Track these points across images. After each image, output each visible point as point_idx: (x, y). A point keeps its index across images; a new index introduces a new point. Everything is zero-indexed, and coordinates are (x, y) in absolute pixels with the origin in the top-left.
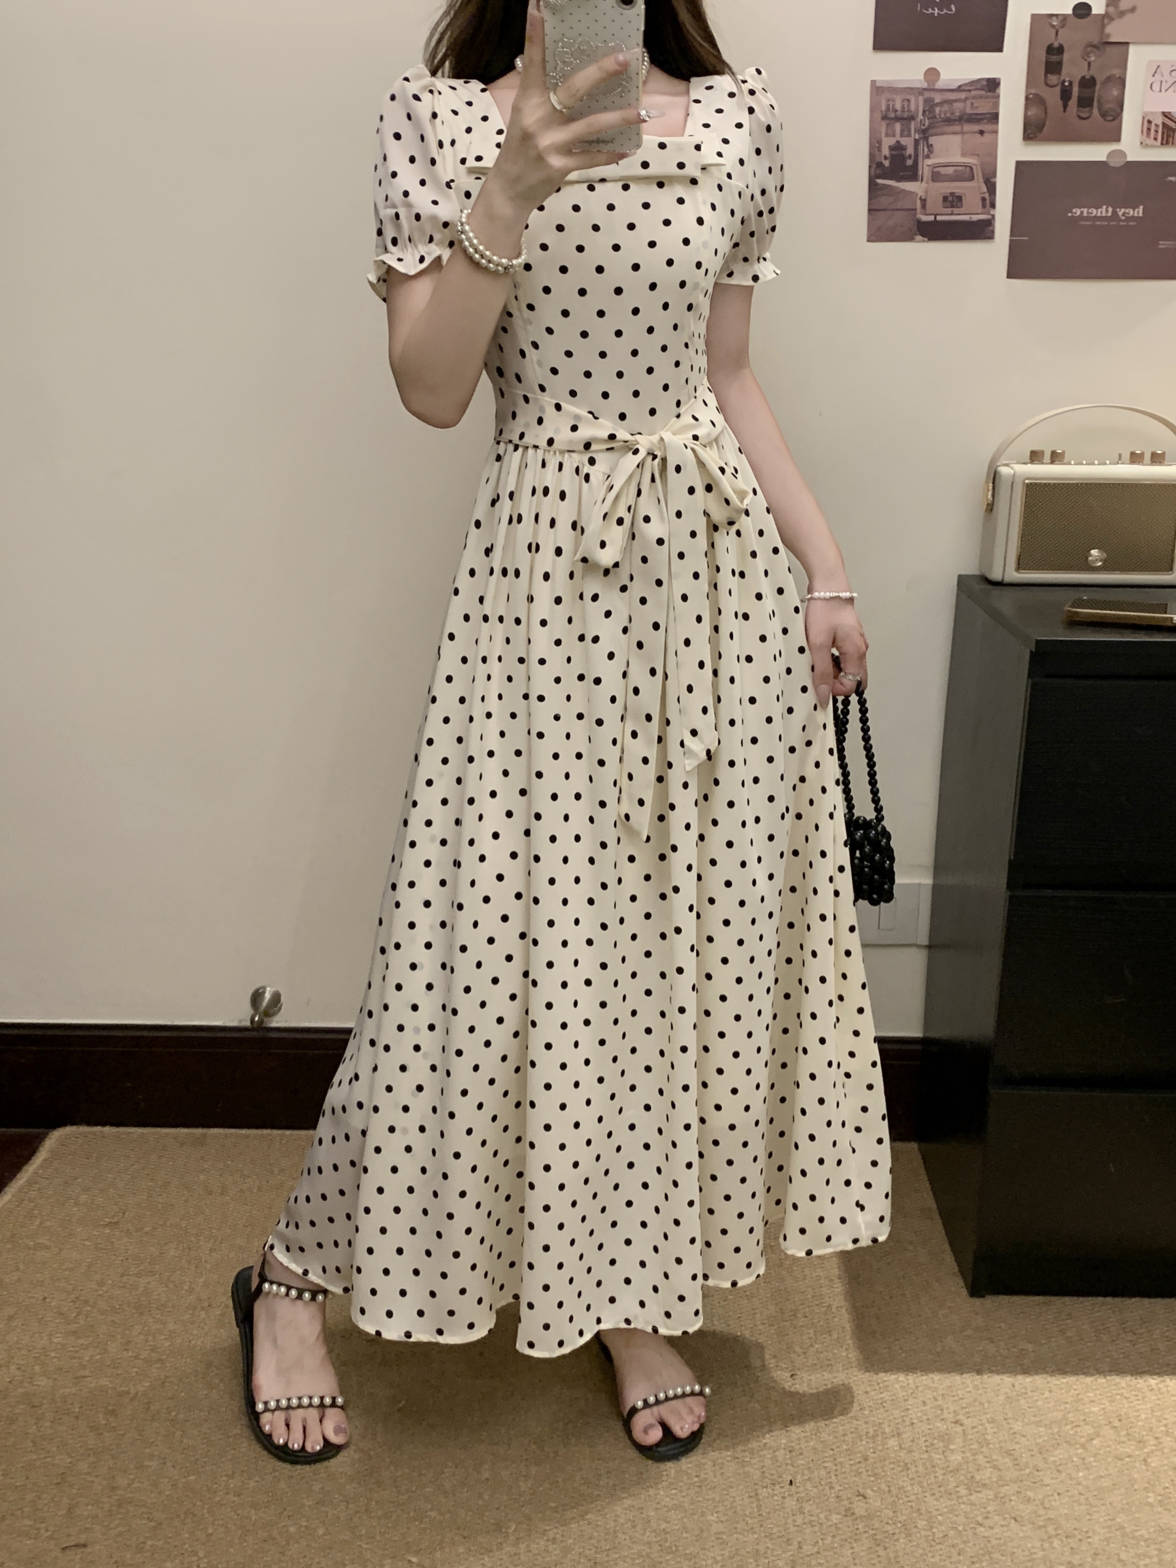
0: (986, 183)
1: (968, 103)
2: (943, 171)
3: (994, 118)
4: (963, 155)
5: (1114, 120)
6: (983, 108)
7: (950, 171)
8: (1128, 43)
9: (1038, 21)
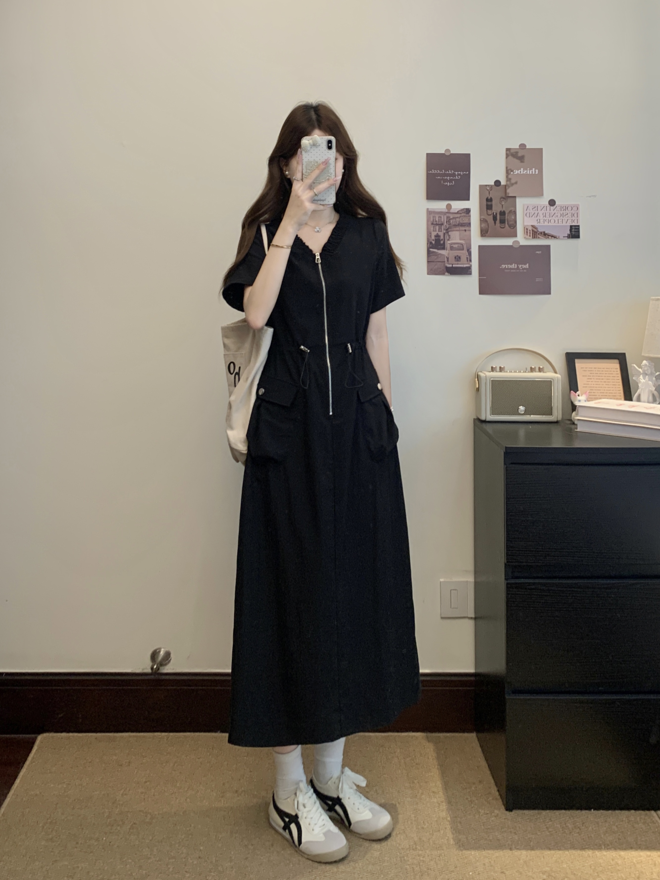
0: (468, 251)
1: (461, 218)
3: (469, 225)
4: (460, 239)
5: (513, 229)
6: (466, 221)
7: (456, 246)
8: (515, 197)
9: (482, 187)
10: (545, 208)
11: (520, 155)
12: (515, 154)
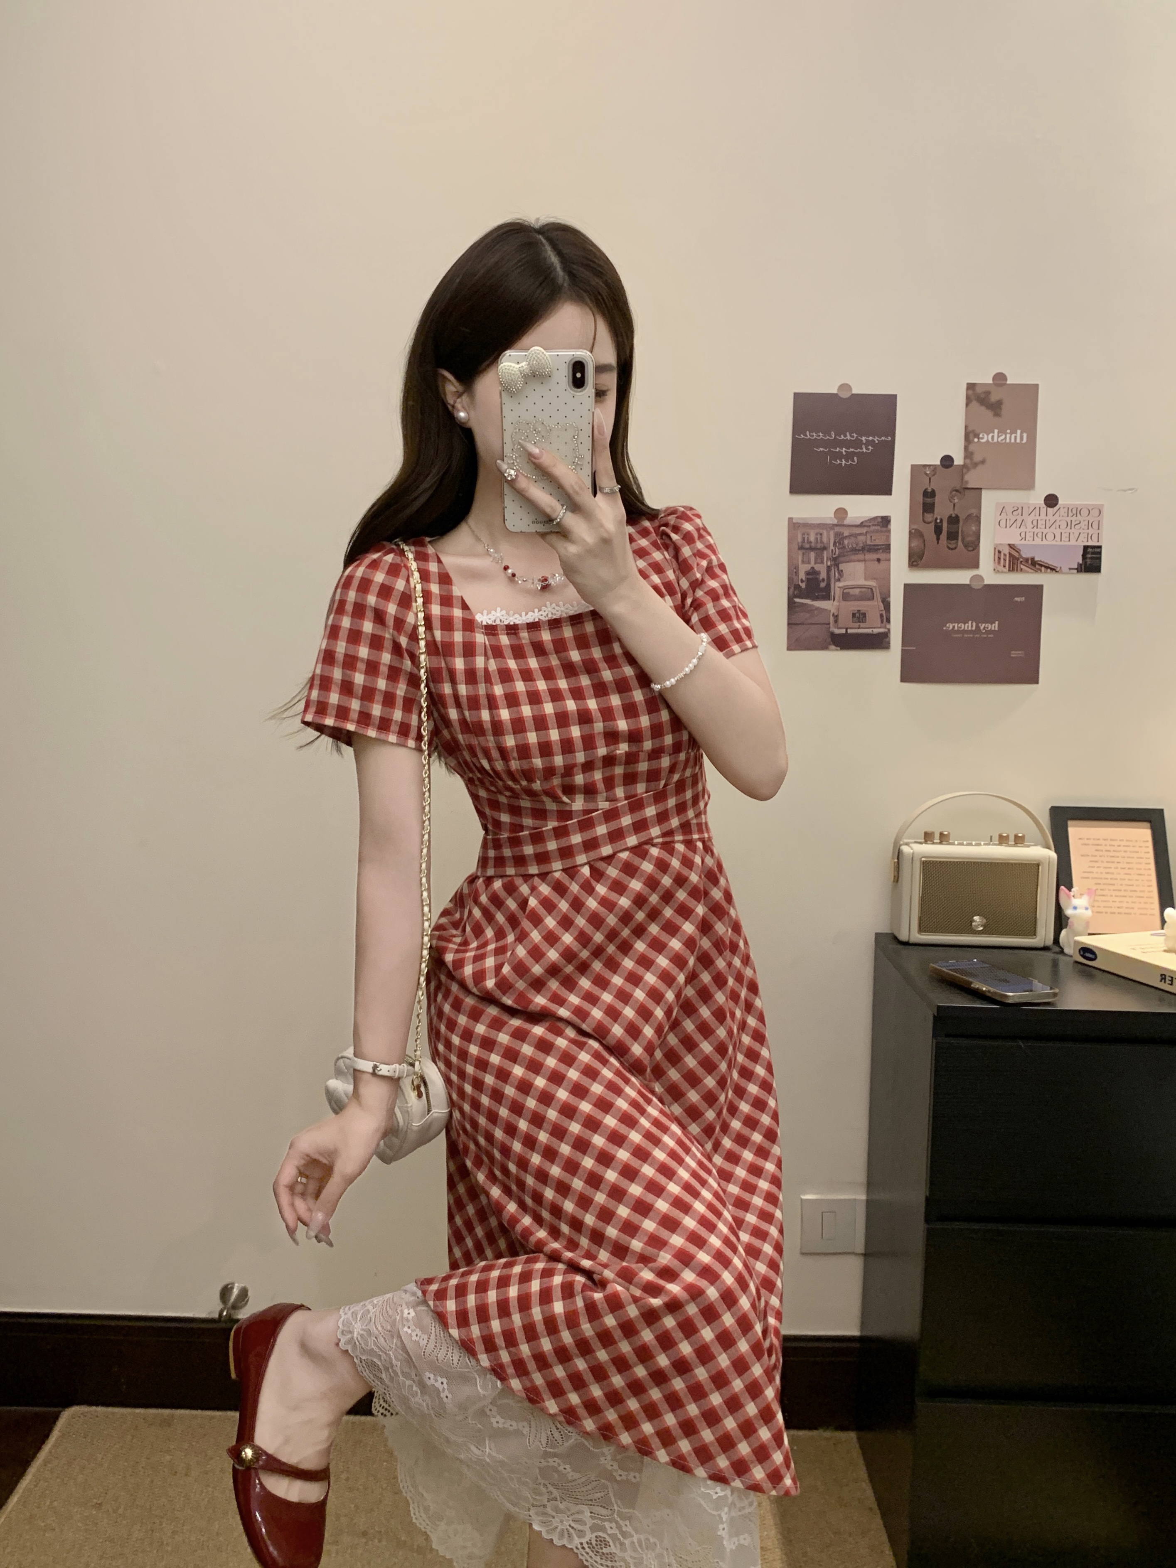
0: (883, 602)
1: (869, 536)
2: (852, 592)
3: (887, 548)
4: (866, 579)
5: (973, 550)
6: (879, 541)
7: (857, 591)
8: (981, 489)
9: (916, 470)
10: (1038, 509)
11: (994, 398)
12: (983, 396)
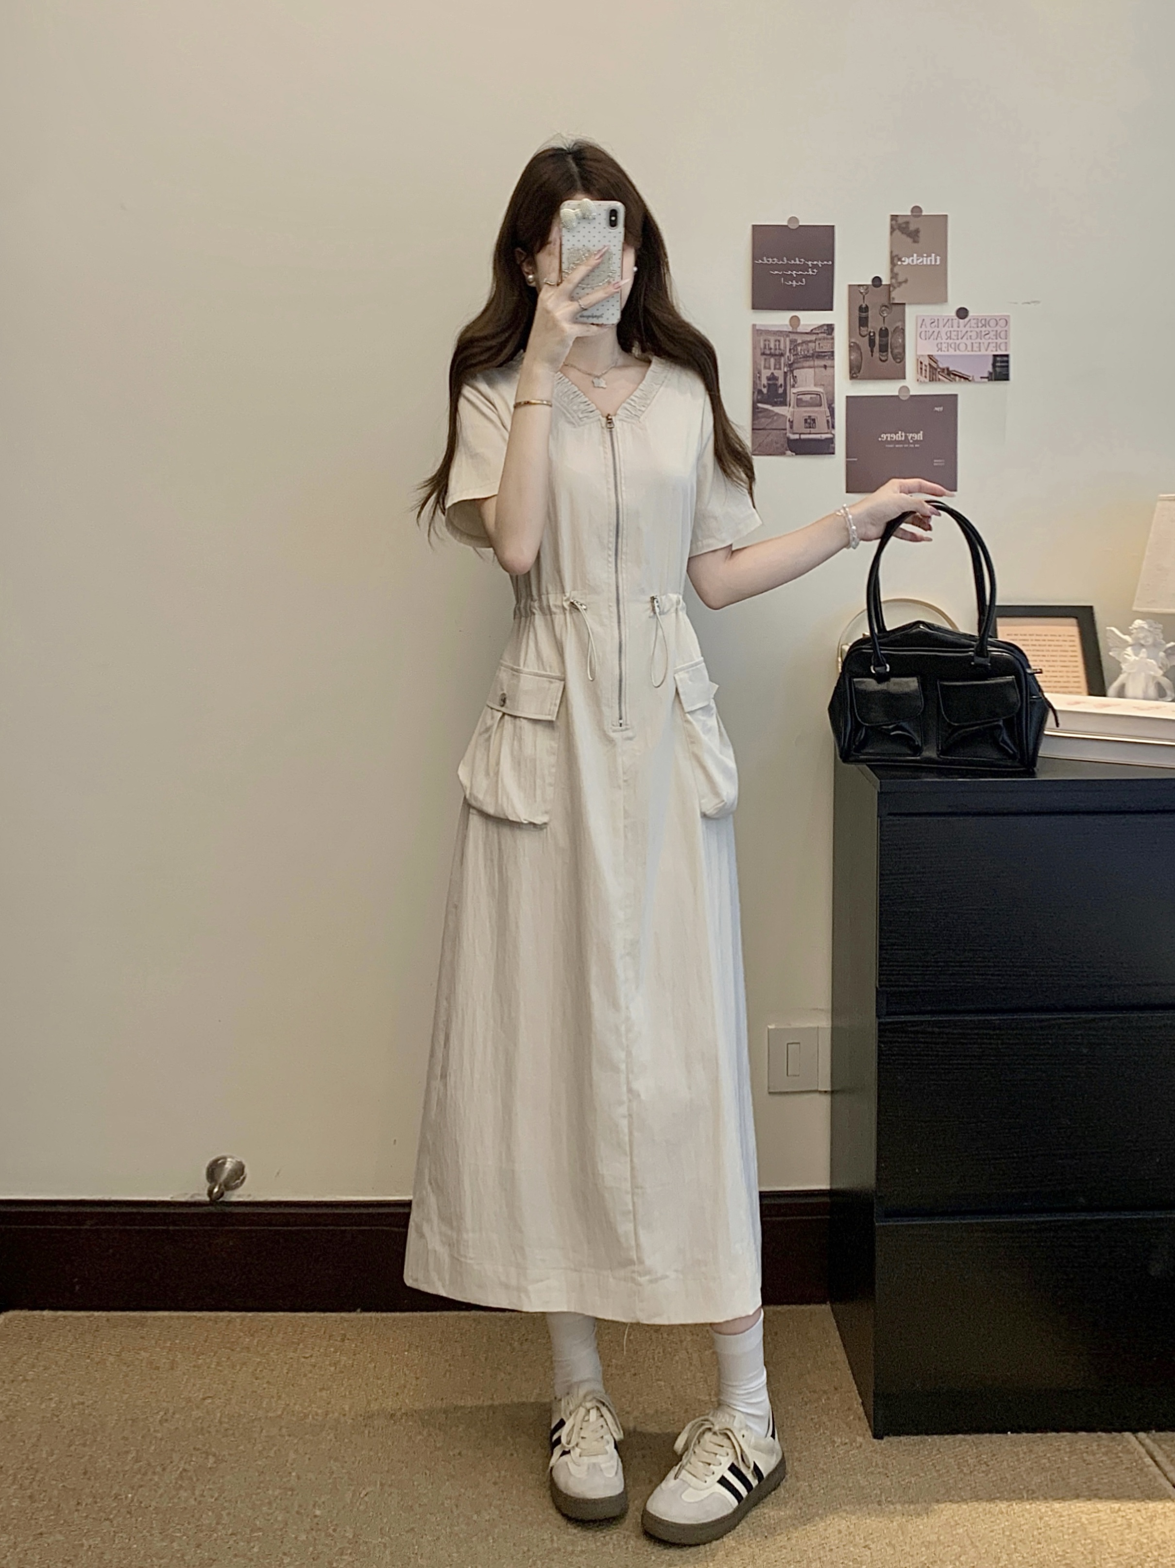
0: (829, 407)
1: (817, 343)
2: (803, 398)
3: (832, 355)
4: (815, 386)
5: (901, 361)
6: (825, 347)
7: (808, 397)
8: (905, 304)
9: (852, 289)
10: (951, 321)
11: (912, 227)
12: (904, 226)
